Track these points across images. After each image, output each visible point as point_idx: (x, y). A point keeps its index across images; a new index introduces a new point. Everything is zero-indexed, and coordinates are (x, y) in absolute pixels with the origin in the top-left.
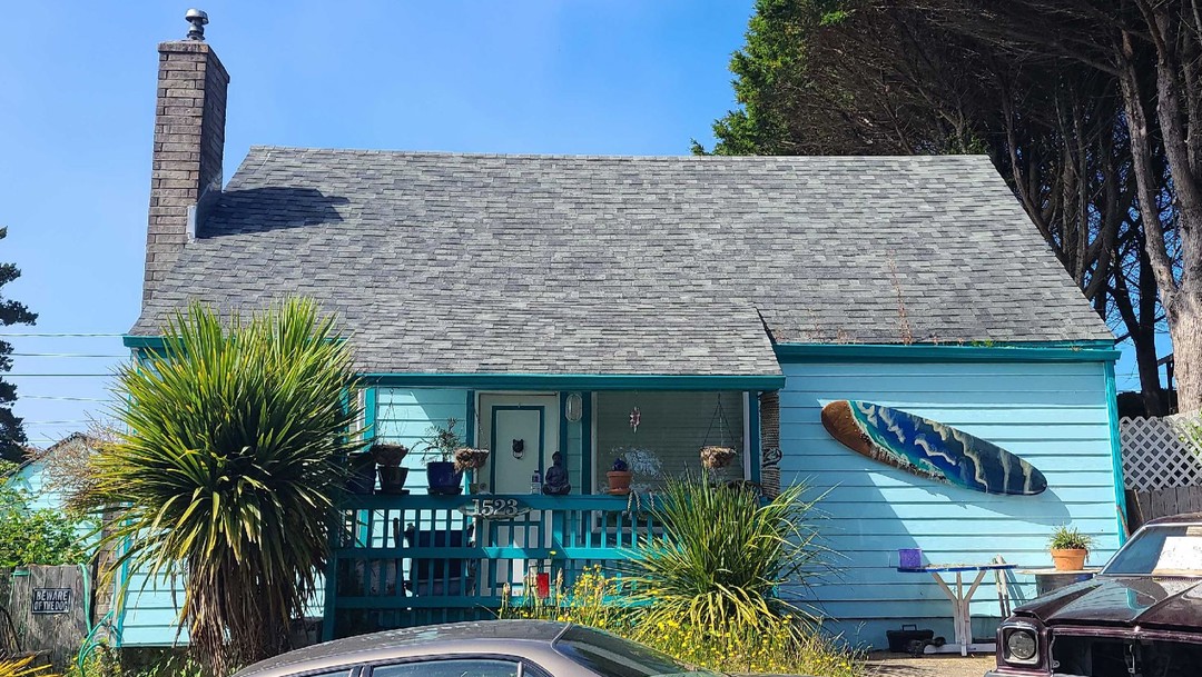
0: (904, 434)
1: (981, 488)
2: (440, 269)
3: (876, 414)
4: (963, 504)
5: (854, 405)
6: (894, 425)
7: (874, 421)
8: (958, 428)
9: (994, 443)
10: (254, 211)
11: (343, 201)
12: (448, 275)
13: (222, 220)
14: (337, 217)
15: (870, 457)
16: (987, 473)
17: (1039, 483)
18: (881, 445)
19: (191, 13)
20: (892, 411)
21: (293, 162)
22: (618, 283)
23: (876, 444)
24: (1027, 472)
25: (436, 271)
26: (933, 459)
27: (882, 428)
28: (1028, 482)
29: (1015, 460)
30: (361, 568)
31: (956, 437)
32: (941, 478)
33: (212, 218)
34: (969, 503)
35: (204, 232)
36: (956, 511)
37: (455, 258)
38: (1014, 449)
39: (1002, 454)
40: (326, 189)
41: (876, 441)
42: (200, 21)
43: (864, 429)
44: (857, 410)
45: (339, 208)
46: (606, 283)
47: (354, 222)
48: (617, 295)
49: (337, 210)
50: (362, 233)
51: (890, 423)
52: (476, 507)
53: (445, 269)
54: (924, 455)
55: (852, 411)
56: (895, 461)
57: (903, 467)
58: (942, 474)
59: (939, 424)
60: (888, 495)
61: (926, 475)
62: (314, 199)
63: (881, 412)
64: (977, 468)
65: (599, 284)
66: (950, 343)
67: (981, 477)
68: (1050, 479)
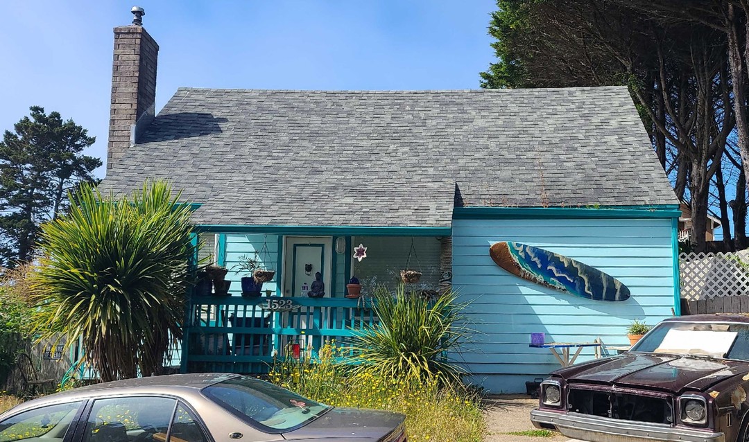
0: (541, 263)
1: (588, 296)
2: (274, 161)
3: (524, 250)
4: (577, 306)
5: (510, 244)
6: (534, 257)
7: (522, 255)
8: (577, 259)
9: (598, 269)
10: (173, 127)
11: (224, 120)
12: (277, 165)
13: (152, 133)
14: (219, 130)
15: (520, 276)
16: (592, 287)
17: (625, 294)
18: (526, 269)
19: (134, 9)
20: (534, 249)
21: (201, 97)
22: (377, 169)
23: (523, 269)
24: (618, 287)
25: (270, 163)
26: (559, 278)
27: (527, 259)
28: (618, 293)
29: (610, 280)
30: (203, 338)
31: (574, 265)
32: (564, 290)
33: (147, 132)
34: (582, 305)
35: (140, 140)
36: (573, 310)
37: (284, 155)
38: (610, 272)
39: (602, 275)
40: (216, 114)
41: (523, 267)
42: (140, 13)
43: (516, 259)
44: (512, 248)
45: (221, 125)
46: (370, 170)
47: (228, 133)
48: (374, 177)
49: (220, 126)
50: (232, 140)
51: (532, 256)
52: (268, 305)
53: (276, 161)
54: (553, 276)
55: (509, 249)
56: (535, 279)
57: (540, 283)
58: (564, 287)
59: (563, 257)
60: (530, 300)
61: (554, 288)
62: (207, 119)
63: (527, 249)
64: (586, 284)
65: (366, 170)
66: (572, 207)
67: (589, 290)
68: (633, 291)
